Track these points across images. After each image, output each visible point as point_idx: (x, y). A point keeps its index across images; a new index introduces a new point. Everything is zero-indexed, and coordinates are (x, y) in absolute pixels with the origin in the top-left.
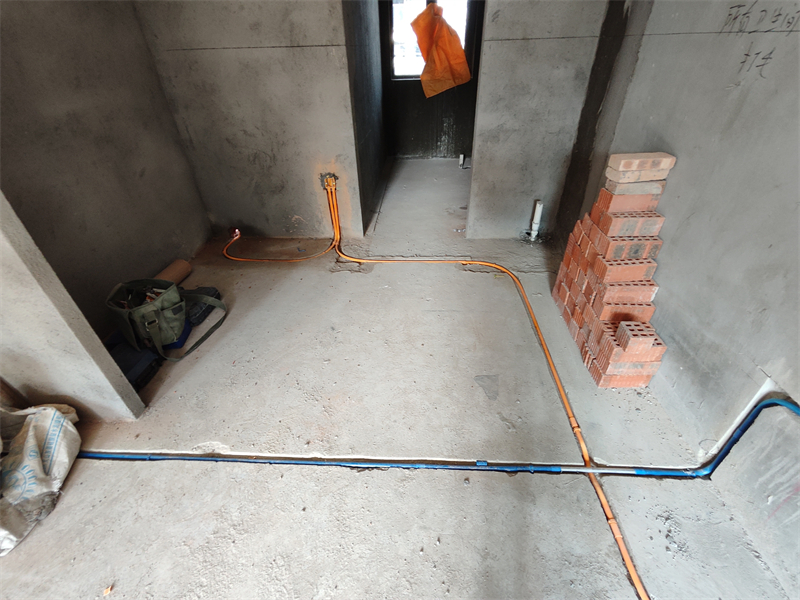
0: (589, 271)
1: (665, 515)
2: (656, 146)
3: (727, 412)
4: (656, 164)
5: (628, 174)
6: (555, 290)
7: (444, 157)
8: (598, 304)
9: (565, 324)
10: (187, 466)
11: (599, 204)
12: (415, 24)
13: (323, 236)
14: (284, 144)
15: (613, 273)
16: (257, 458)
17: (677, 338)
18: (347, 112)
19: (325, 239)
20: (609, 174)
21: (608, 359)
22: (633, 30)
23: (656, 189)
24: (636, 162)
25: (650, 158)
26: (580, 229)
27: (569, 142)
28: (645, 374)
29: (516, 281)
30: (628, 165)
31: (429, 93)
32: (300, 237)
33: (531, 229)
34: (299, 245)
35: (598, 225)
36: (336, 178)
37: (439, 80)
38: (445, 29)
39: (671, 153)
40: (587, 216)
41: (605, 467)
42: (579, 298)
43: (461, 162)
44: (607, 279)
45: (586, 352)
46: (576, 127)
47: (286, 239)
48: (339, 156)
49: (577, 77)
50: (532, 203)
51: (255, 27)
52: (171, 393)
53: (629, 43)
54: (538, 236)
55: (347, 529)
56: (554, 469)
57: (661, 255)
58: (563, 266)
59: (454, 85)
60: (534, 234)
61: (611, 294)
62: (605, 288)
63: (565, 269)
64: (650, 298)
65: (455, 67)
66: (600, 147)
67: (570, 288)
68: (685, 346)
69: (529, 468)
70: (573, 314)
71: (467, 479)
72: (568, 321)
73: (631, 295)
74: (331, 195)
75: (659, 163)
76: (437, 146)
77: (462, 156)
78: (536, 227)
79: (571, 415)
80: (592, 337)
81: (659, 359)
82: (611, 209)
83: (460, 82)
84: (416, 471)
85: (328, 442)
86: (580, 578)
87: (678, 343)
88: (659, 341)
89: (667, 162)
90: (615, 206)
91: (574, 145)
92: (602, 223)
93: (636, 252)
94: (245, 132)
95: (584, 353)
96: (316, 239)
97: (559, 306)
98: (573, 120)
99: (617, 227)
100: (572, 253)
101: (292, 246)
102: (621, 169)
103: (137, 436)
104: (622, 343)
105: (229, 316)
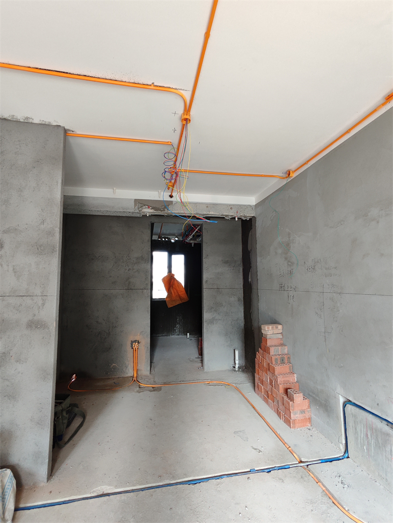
0: (268, 372)
1: (338, 475)
2: (274, 322)
3: (338, 418)
4: (277, 328)
5: (269, 331)
6: (256, 389)
7: (178, 335)
8: (277, 386)
9: (266, 404)
10: (91, 502)
11: (263, 344)
12: (164, 280)
13: (127, 376)
14: (116, 327)
15: (278, 369)
16: (132, 490)
17: (311, 394)
18: (148, 313)
19: (128, 377)
20: (263, 332)
21: (290, 411)
22: (254, 287)
23: (280, 336)
24: (270, 327)
25: (275, 326)
26: (259, 356)
27: (242, 323)
28: (307, 417)
29: (237, 389)
30: (268, 328)
31: (170, 306)
32: (113, 377)
33: (235, 364)
34: (114, 381)
35: (265, 352)
36: (138, 343)
37: (174, 300)
38: (175, 281)
39: (281, 324)
40: (260, 349)
41: (307, 462)
42: (268, 387)
43: (188, 337)
44: (276, 373)
45: (280, 413)
46: (243, 318)
47: (106, 379)
48: (142, 332)
49: (239, 301)
50: (233, 351)
51: (114, 283)
52: (64, 466)
53: (254, 291)
54: (239, 367)
55: (198, 513)
56: (286, 467)
57: (292, 361)
58: (256, 375)
59: (181, 302)
60: (237, 366)
61: (280, 379)
62: (277, 377)
63: (258, 376)
64: (295, 380)
65: (181, 295)
66: (255, 324)
67: (263, 385)
68: (314, 396)
69: (275, 468)
70: (268, 397)
71: (249, 478)
72: (267, 402)
73: (287, 379)
74: (135, 351)
75: (278, 327)
76: (174, 330)
77: (188, 334)
78: (237, 362)
79: (284, 443)
80: (280, 404)
81: (309, 407)
82: (268, 345)
83: (183, 301)
84: (222, 480)
85: (171, 474)
86: (314, 508)
87: (312, 396)
88: (306, 398)
89: (280, 327)
90: (269, 343)
91: (244, 325)
92: (267, 350)
93: (283, 360)
94: (97, 322)
95: (279, 414)
96: (123, 377)
97: (260, 397)
98: (241, 315)
99: (272, 351)
100: (259, 368)
101: (110, 382)
102: (266, 329)
103: (51, 492)
104: (292, 399)
105: (86, 420)
